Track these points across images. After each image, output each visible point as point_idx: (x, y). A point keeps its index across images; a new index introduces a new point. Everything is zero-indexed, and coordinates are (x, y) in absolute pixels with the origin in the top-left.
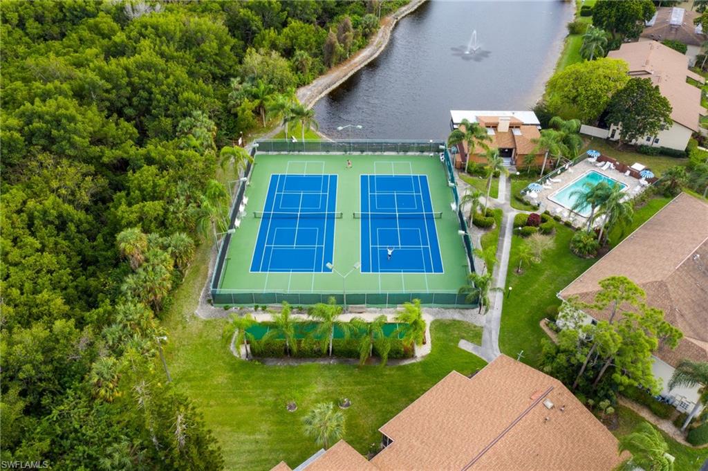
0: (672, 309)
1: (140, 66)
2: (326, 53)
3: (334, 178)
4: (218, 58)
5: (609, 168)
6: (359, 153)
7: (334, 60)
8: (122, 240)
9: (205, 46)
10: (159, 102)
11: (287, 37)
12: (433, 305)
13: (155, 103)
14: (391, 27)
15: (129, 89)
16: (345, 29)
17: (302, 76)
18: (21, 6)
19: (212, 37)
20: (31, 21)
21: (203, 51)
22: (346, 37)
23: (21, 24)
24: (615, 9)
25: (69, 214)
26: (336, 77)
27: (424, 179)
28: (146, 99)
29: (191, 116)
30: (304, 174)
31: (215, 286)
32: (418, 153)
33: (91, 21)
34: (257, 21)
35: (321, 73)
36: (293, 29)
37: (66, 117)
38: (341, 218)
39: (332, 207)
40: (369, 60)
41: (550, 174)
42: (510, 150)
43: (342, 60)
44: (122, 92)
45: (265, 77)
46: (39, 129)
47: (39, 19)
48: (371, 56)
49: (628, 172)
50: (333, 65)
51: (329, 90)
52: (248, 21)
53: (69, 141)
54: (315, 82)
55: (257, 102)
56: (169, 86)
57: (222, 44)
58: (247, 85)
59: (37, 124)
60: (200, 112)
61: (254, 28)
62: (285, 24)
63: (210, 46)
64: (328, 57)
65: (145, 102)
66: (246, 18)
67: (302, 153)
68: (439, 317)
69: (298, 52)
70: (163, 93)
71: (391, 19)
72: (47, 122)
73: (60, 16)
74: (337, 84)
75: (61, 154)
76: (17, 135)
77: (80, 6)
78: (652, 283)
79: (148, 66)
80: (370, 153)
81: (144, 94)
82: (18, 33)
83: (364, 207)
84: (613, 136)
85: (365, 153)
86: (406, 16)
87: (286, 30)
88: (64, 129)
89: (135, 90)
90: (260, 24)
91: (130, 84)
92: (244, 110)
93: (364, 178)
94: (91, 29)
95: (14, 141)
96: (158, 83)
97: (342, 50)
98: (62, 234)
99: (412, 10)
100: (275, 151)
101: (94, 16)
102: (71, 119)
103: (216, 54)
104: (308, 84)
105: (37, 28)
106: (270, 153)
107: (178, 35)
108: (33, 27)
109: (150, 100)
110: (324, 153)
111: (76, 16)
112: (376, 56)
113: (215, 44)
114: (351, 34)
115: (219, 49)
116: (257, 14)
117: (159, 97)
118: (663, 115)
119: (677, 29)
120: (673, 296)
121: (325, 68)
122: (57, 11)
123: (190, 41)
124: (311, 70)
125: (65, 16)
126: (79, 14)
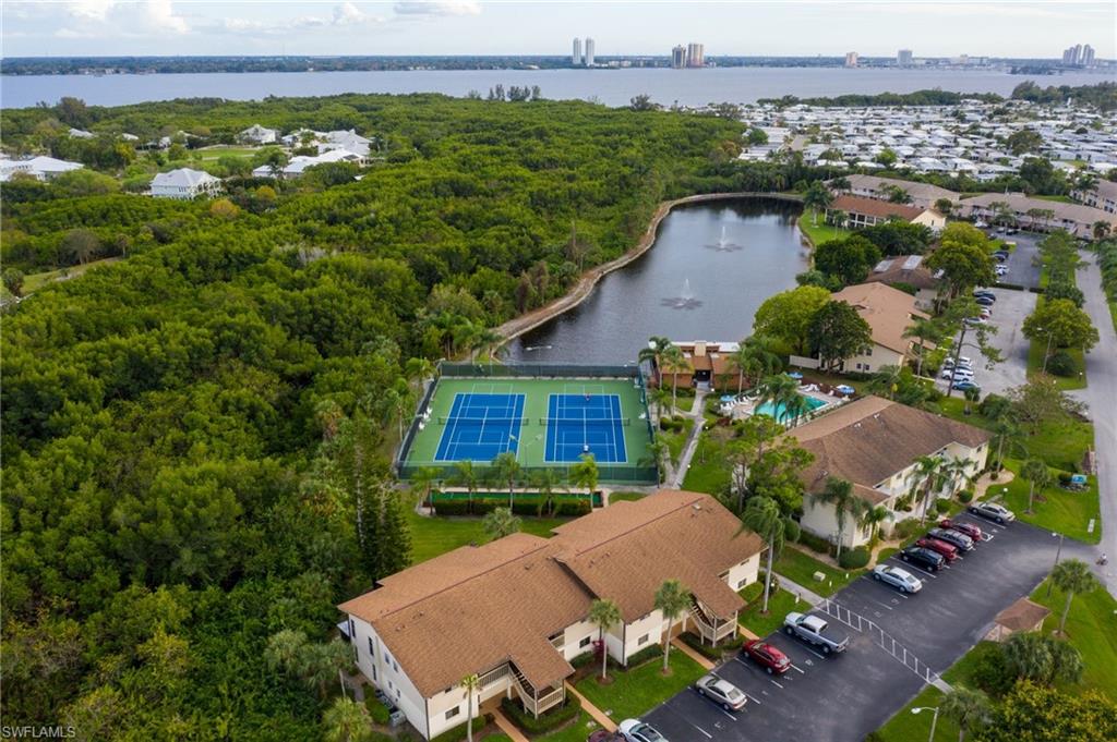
0: (826, 458)
1: (322, 296)
2: (518, 296)
3: (521, 398)
4: (401, 298)
5: (814, 390)
6: (549, 378)
7: (527, 304)
8: (320, 409)
9: (388, 285)
10: (341, 327)
11: (476, 281)
12: (612, 481)
13: (336, 329)
14: (595, 281)
15: (311, 316)
16: (541, 272)
17: (492, 317)
18: (183, 251)
19: (395, 276)
20: (193, 265)
21: (385, 289)
22: (541, 281)
23: (183, 269)
24: (835, 253)
25: (260, 405)
26: (531, 321)
27: (615, 398)
28: (327, 326)
29: (373, 340)
30: (491, 394)
31: (403, 458)
32: (612, 379)
33: (261, 266)
34: (443, 266)
35: (513, 317)
36: (482, 275)
37: (255, 328)
38: (527, 424)
39: (519, 413)
40: (567, 309)
41: (748, 392)
42: (708, 372)
43: (536, 306)
44: (304, 318)
45: (453, 308)
46: (229, 338)
47: (202, 263)
48: (570, 304)
49: (832, 393)
50: (525, 310)
51: (521, 332)
52: (433, 266)
53: (257, 351)
54: (505, 325)
55: (444, 331)
56: (352, 313)
57: (405, 284)
58: (433, 316)
59: (227, 333)
60: (383, 337)
61: (440, 273)
62: (473, 271)
63: (393, 285)
64: (521, 302)
65: (326, 329)
66: (432, 263)
67: (489, 378)
68: (618, 490)
69: (487, 293)
70: (345, 320)
71: (596, 274)
72: (237, 332)
73: (225, 261)
74: (530, 328)
75: (249, 362)
76: (209, 341)
77: (248, 253)
78: (810, 441)
79: (331, 297)
80: (561, 378)
81: (327, 321)
82: (179, 276)
83: (552, 414)
84: (823, 365)
85: (555, 379)
86: (614, 270)
87: (475, 275)
88: (254, 339)
89: (316, 318)
90: (447, 269)
91: (313, 311)
92: (430, 337)
93: (553, 398)
94: (260, 273)
95: (205, 347)
96: (341, 312)
97: (536, 292)
98: (252, 423)
99: (622, 265)
100: (460, 375)
101: (263, 261)
102: (260, 331)
103: (399, 294)
104: (498, 326)
105: (199, 273)
106: (456, 378)
107: (360, 273)
108: (195, 271)
109: (331, 328)
110: (512, 378)
111: (242, 263)
112: (575, 304)
113: (398, 283)
114: (547, 277)
115: (403, 288)
116: (443, 260)
117: (342, 322)
118: (864, 336)
119: (909, 274)
120: (827, 450)
121: (517, 313)
122: (221, 256)
123: (372, 280)
124: (501, 313)
125: (230, 261)
126: (246, 261)
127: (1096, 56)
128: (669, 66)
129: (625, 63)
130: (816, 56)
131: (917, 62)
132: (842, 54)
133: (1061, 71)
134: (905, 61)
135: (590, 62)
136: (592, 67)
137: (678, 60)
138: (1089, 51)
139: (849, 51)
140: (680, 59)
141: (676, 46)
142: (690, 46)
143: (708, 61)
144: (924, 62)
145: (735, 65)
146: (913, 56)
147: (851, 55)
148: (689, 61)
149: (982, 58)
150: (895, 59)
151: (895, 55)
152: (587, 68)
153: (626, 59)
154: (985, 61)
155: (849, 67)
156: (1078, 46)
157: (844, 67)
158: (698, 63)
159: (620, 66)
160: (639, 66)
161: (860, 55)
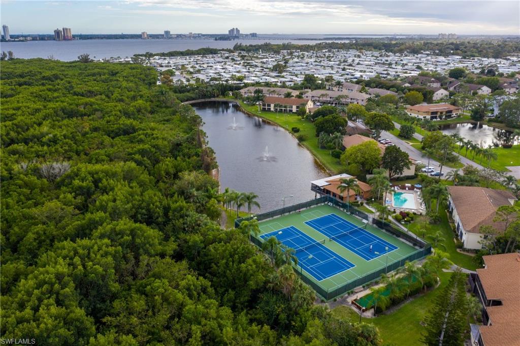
5: (397, 189)
30: (276, 231)
93: (308, 223)
127: (240, 33)
128: (54, 39)
129: (29, 38)
130: (121, 34)
131: (173, 36)
132: (140, 33)
133: (234, 39)
134: (167, 35)
135: (8, 38)
136: (9, 41)
137: (58, 37)
138: (238, 31)
139: (143, 32)
140: (60, 36)
141: (56, 29)
142: (63, 29)
143: (74, 37)
144: (176, 36)
145: (88, 39)
146: (171, 33)
147: (143, 33)
148: (64, 36)
149: (199, 34)
150: (163, 35)
151: (163, 33)
152: (6, 41)
153: (29, 36)
154: (200, 35)
155: (144, 39)
156: (233, 29)
157: (142, 39)
158: (70, 38)
159: (26, 40)
160: (37, 40)
161: (148, 34)
